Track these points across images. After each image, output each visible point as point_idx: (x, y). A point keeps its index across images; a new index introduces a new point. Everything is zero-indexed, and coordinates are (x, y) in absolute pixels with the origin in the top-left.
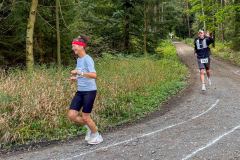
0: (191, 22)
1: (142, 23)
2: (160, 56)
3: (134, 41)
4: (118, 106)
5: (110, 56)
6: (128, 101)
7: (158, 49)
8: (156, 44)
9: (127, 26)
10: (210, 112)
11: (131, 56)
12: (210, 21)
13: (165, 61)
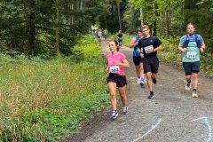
0: (123, 9)
1: (54, 12)
2: (79, 58)
3: (42, 37)
4: (19, 128)
5: (9, 59)
6: (34, 121)
7: (76, 48)
8: (73, 42)
9: (32, 16)
10: (149, 137)
11: (38, 58)
12: (150, 8)
13: (85, 65)
